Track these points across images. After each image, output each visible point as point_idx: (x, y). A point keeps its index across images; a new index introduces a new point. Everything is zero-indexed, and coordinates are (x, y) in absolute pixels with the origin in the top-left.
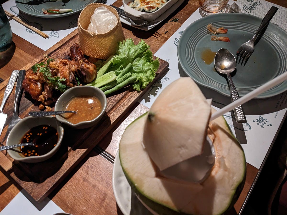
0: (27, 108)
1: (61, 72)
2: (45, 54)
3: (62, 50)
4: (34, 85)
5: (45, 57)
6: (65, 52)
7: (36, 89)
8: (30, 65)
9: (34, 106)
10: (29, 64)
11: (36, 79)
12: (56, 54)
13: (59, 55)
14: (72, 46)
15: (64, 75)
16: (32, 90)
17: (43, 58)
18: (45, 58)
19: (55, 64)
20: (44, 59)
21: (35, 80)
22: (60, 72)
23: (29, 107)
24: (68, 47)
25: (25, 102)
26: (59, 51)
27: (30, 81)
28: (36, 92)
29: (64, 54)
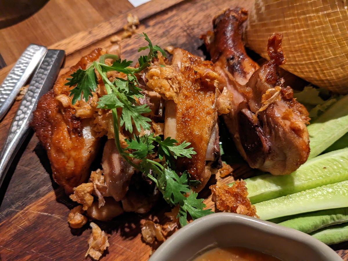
0: (31, 201)
1: (184, 116)
2: (133, 16)
3: (183, 15)
4: (70, 135)
5: (131, 27)
6: (191, 23)
7: (73, 154)
8: (83, 39)
9: (54, 198)
10: (81, 35)
11: (83, 114)
12: (163, 22)
13: (173, 27)
14: (225, 14)
15: (191, 133)
16: (59, 150)
17: (126, 27)
18: (131, 30)
19: (169, 77)
20: (127, 30)
21: (78, 119)
22: (179, 115)
23: (38, 197)
24: (202, 10)
25: (29, 172)
26: (174, 16)
27: (59, 112)
28: (71, 165)
29: (188, 29)
